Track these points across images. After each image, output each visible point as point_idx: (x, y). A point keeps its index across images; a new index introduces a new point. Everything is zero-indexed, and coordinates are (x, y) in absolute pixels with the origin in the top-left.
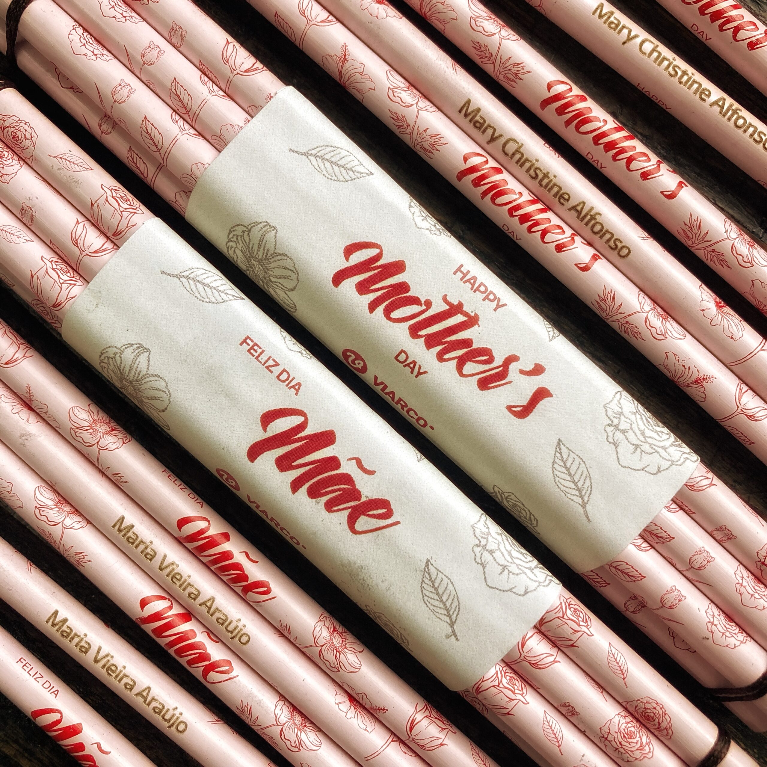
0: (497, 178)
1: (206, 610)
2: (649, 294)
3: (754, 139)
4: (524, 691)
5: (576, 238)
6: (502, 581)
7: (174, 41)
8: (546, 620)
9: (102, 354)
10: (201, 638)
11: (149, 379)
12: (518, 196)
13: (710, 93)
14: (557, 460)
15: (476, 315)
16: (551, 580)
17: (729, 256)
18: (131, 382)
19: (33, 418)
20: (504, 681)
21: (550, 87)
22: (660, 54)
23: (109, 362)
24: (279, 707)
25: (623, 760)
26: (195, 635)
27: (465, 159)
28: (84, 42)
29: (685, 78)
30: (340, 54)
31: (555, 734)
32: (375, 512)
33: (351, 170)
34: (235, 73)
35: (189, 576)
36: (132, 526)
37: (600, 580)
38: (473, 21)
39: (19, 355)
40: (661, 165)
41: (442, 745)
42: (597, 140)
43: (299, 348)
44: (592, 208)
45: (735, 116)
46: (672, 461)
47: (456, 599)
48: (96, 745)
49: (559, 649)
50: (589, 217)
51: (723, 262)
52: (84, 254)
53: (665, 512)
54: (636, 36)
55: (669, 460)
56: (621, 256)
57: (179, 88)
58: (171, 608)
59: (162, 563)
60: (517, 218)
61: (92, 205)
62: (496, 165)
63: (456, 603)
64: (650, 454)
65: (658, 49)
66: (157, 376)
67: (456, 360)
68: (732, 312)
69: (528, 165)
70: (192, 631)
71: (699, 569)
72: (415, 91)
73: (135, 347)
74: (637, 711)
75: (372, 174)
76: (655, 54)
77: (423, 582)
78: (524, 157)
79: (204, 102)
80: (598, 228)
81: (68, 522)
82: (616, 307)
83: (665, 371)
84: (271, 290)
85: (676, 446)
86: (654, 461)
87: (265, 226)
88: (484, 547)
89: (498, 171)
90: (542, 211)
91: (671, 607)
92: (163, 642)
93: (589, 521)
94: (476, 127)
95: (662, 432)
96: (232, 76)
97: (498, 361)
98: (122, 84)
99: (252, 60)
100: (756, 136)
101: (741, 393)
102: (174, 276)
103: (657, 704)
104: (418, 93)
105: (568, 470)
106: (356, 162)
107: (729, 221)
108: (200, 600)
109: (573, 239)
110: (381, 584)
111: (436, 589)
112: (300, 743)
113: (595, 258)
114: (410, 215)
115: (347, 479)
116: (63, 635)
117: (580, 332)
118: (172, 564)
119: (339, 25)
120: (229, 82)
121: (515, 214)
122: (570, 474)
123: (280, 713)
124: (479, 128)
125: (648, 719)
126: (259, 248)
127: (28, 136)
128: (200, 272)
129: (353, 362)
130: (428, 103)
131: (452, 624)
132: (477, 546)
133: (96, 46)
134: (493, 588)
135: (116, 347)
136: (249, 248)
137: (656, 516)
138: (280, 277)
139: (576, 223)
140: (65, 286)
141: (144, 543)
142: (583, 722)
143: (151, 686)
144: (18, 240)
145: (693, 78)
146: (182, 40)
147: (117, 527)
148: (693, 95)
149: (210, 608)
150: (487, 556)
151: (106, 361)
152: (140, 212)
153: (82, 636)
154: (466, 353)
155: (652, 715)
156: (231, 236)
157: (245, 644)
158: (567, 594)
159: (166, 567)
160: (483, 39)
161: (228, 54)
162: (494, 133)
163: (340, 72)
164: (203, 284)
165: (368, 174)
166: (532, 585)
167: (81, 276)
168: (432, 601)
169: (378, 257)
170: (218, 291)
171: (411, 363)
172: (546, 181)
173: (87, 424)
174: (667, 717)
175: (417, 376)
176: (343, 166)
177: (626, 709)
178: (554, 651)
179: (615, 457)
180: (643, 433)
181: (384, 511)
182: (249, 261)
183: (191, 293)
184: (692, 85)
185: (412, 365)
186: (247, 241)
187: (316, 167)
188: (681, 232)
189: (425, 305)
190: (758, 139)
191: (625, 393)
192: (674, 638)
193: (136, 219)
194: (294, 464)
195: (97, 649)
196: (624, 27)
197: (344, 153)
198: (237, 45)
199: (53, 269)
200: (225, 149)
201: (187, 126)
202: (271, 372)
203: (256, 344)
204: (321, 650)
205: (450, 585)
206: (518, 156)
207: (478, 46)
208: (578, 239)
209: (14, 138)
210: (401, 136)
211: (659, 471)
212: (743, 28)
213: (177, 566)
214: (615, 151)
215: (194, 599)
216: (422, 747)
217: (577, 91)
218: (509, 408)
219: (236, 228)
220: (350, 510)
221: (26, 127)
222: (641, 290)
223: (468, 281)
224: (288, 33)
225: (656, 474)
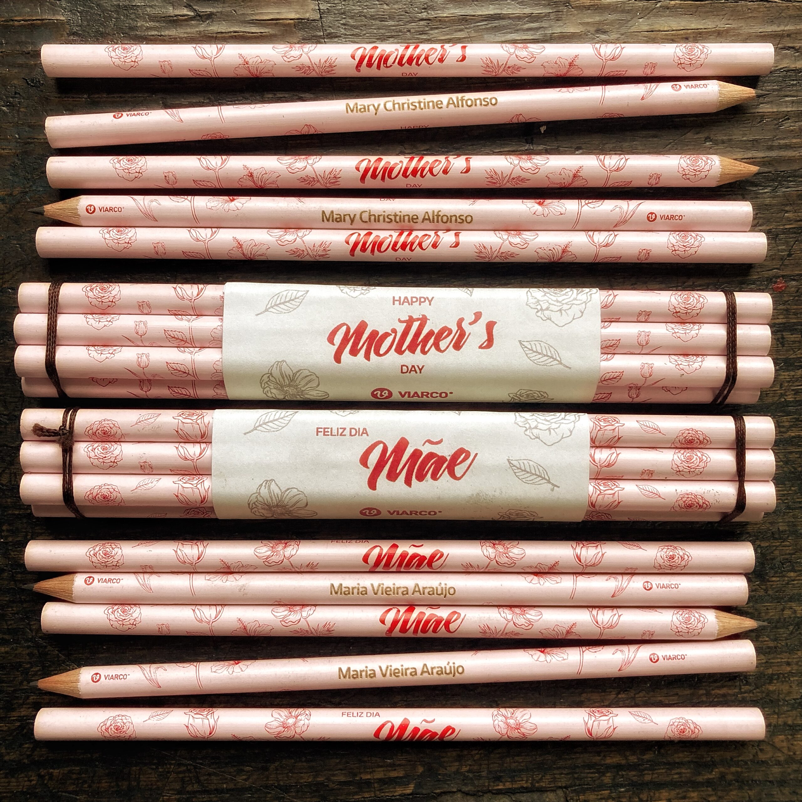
0: (372, 238)
1: (418, 593)
2: (501, 229)
3: (484, 105)
4: (616, 484)
5: (438, 233)
6: (554, 437)
7: (145, 312)
8: (594, 438)
9: (249, 504)
10: (428, 612)
11: (285, 495)
12: (390, 238)
13: (441, 101)
14: (527, 352)
15: (423, 315)
16: (579, 416)
17: (523, 175)
18: (277, 506)
19: (237, 576)
20: (602, 488)
21: (358, 169)
22: (398, 104)
23: (256, 505)
24: (502, 613)
25: (697, 474)
26: (424, 614)
27: (347, 243)
28: (100, 352)
29: (422, 105)
30: (236, 244)
31: (652, 492)
32: (460, 460)
33: (296, 298)
34: (193, 300)
35: (394, 584)
36: (341, 585)
37: (605, 395)
38: (289, 169)
39: (201, 548)
40: (449, 159)
41: (603, 555)
42: (405, 175)
43: (347, 412)
44: (433, 211)
45: (464, 102)
46: (585, 302)
47: (539, 467)
48: (424, 722)
49: (615, 447)
50: (435, 217)
51: (523, 180)
52: (195, 460)
53: (603, 331)
54: (379, 105)
55: (582, 303)
56: (469, 223)
57: (171, 333)
58: (399, 611)
59: (374, 590)
60: (400, 249)
61: (177, 432)
62: (366, 232)
63: (541, 469)
64: (570, 308)
65: (396, 102)
66: (288, 489)
67: (433, 347)
68: (550, 201)
69: (381, 218)
70: (421, 613)
71: (647, 344)
72: (290, 230)
73: (264, 484)
74: (682, 443)
75: (308, 291)
76: (397, 106)
77: (515, 473)
78: (377, 216)
79: (190, 329)
80: (445, 219)
81: (304, 614)
82: (489, 250)
83: (543, 261)
84: (306, 396)
85: (580, 293)
86: (576, 310)
87: (277, 365)
88: (530, 428)
89: (370, 234)
90: (409, 235)
91: (650, 376)
92: (410, 634)
93: (570, 368)
94: (338, 222)
95: (567, 292)
96: (192, 304)
97: (455, 329)
98: (139, 356)
99: (195, 286)
100: (483, 103)
101: (591, 237)
102: (252, 431)
103: (688, 430)
104: (293, 230)
105: (537, 352)
106: (295, 293)
107: (508, 157)
108: (410, 592)
109: (438, 235)
110: (496, 493)
111: (525, 471)
112: (530, 621)
113: (457, 235)
114: (346, 295)
115: (431, 455)
116: (354, 678)
117: (483, 279)
118: (379, 585)
119: (221, 230)
120: (193, 308)
121: (397, 248)
122: (540, 354)
123: (505, 615)
124: (341, 221)
125: (692, 442)
126: (283, 378)
127: (112, 426)
128: (264, 417)
129: (381, 395)
130: (303, 231)
131: (549, 482)
132: (526, 430)
133: (107, 349)
134: (552, 445)
135: (254, 494)
136: (278, 383)
137: (601, 336)
138: (307, 384)
139: (431, 226)
140: (199, 486)
141: (355, 587)
142: (661, 473)
143: (425, 663)
144: (153, 485)
145: (426, 101)
146: (150, 307)
147: (333, 593)
148: (434, 110)
149: (419, 591)
150: (535, 431)
151: (254, 506)
152: (205, 414)
153: (365, 669)
154: (435, 339)
155: (691, 438)
156: (263, 385)
157: (454, 593)
158: (594, 416)
159: (378, 590)
160: (303, 174)
161: (181, 294)
162: (350, 217)
163: (243, 254)
164: (271, 422)
165: (307, 293)
166: (571, 426)
167: (202, 475)
168: (528, 479)
169: (348, 329)
170: (282, 418)
171: (412, 368)
172: (398, 218)
173: (270, 552)
174: (699, 432)
175: (420, 372)
176: (291, 300)
177: (677, 448)
178: (613, 450)
179: (554, 325)
180: (557, 301)
181: (464, 455)
182: (283, 390)
183: (269, 431)
184: (428, 105)
185: (413, 369)
186: (274, 380)
187: (277, 312)
188: (489, 183)
189: (393, 333)
190: (486, 103)
191: (532, 290)
192: (669, 391)
193: (206, 420)
194: (398, 471)
195: (379, 669)
196: (368, 106)
197: (285, 293)
198: (180, 285)
199: (185, 483)
200: (223, 344)
201: (192, 349)
202: (345, 435)
203: (325, 428)
204: (496, 561)
205: (530, 462)
206: (373, 218)
207: (303, 180)
208: (440, 233)
209: (104, 433)
210: (303, 259)
211: (582, 313)
212: (429, 55)
213: (383, 584)
214: (419, 173)
215: (407, 594)
216: (593, 565)
217: (373, 158)
218: (480, 347)
219: (263, 378)
220: (446, 470)
221: (106, 422)
222: (495, 230)
223: (404, 302)
224: (199, 257)
225: (582, 316)
